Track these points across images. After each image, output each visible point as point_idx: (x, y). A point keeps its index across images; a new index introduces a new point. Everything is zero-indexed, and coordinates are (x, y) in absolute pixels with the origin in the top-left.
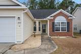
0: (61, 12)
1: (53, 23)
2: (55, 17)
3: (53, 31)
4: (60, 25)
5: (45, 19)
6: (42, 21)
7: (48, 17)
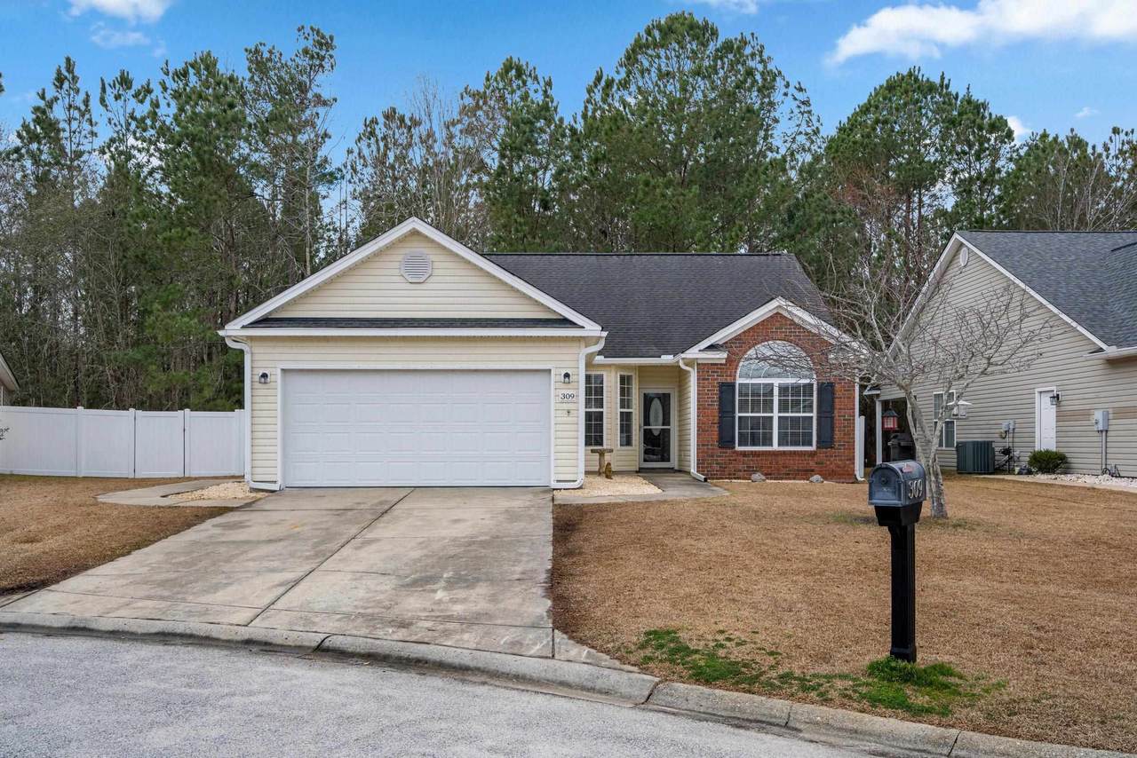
0: (777, 317)
1: (727, 389)
2: (738, 346)
3: (726, 441)
4: (768, 406)
5: (667, 359)
6: (641, 368)
7: (693, 353)
